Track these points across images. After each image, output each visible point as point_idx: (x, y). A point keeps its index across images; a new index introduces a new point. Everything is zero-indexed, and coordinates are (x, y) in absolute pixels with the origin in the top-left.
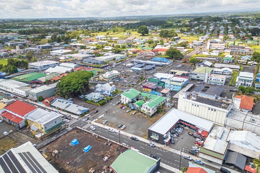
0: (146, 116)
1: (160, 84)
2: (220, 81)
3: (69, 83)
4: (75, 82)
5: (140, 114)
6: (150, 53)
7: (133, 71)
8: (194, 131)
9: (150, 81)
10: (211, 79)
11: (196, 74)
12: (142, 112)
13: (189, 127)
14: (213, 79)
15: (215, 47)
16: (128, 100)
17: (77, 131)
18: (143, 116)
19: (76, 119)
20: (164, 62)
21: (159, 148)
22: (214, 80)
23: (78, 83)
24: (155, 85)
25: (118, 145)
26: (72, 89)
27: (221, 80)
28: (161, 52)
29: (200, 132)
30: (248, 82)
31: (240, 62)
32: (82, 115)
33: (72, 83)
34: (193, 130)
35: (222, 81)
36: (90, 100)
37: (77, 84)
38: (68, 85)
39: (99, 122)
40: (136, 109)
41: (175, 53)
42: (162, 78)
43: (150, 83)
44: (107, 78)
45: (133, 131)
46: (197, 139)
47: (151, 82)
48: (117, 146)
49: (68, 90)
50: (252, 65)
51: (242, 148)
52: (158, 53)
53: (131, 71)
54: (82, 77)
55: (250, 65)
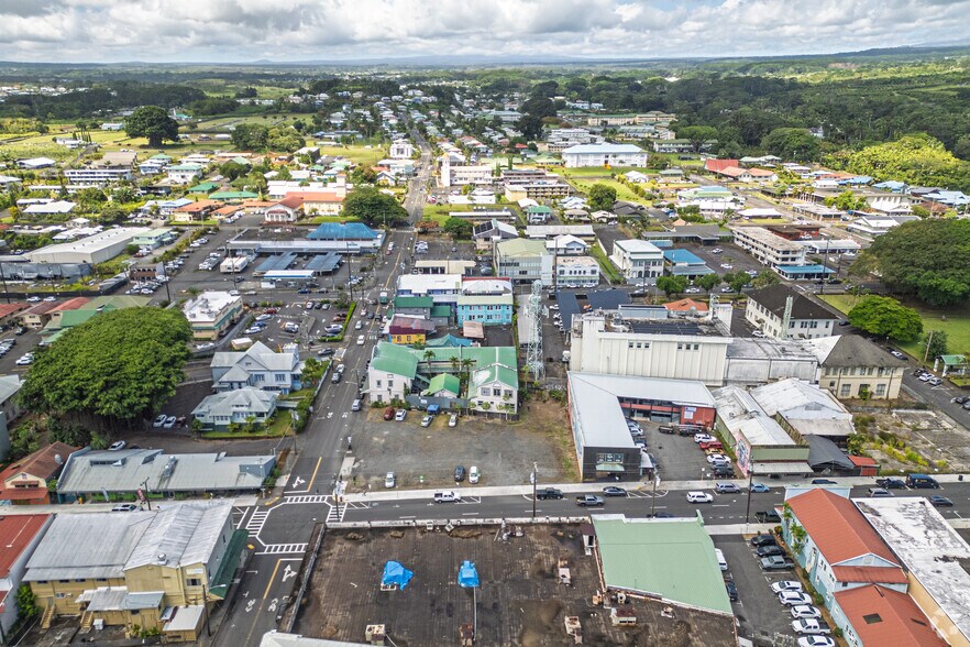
0: (498, 421)
1: (439, 314)
2: (588, 274)
3: (112, 373)
4: (146, 362)
5: (472, 418)
6: (275, 212)
7: (273, 286)
8: (665, 418)
9: (399, 308)
10: (562, 272)
11: (517, 264)
12: (475, 413)
13: (646, 413)
14: (567, 270)
15: (466, 179)
16: (401, 382)
17: (347, 539)
18: (489, 422)
19: (255, 507)
20: (363, 240)
21: (637, 492)
22: (571, 272)
23: (157, 361)
24: (423, 317)
25: (542, 524)
26: (141, 396)
27: (589, 270)
28: (315, 206)
29: (688, 415)
30: (654, 264)
31: (572, 216)
32: (268, 487)
33: (129, 369)
34: (660, 419)
35: (593, 272)
36: (228, 422)
37: (158, 368)
38: (115, 383)
39: (365, 489)
40: (448, 406)
41: (381, 203)
42: (430, 292)
43: (402, 315)
44: (212, 325)
45: (514, 475)
46: (698, 435)
47: (407, 310)
48: (544, 529)
49: (126, 405)
50: (605, 220)
51: (810, 421)
52: (302, 210)
53: (265, 285)
54: (162, 336)
55: (601, 222)
